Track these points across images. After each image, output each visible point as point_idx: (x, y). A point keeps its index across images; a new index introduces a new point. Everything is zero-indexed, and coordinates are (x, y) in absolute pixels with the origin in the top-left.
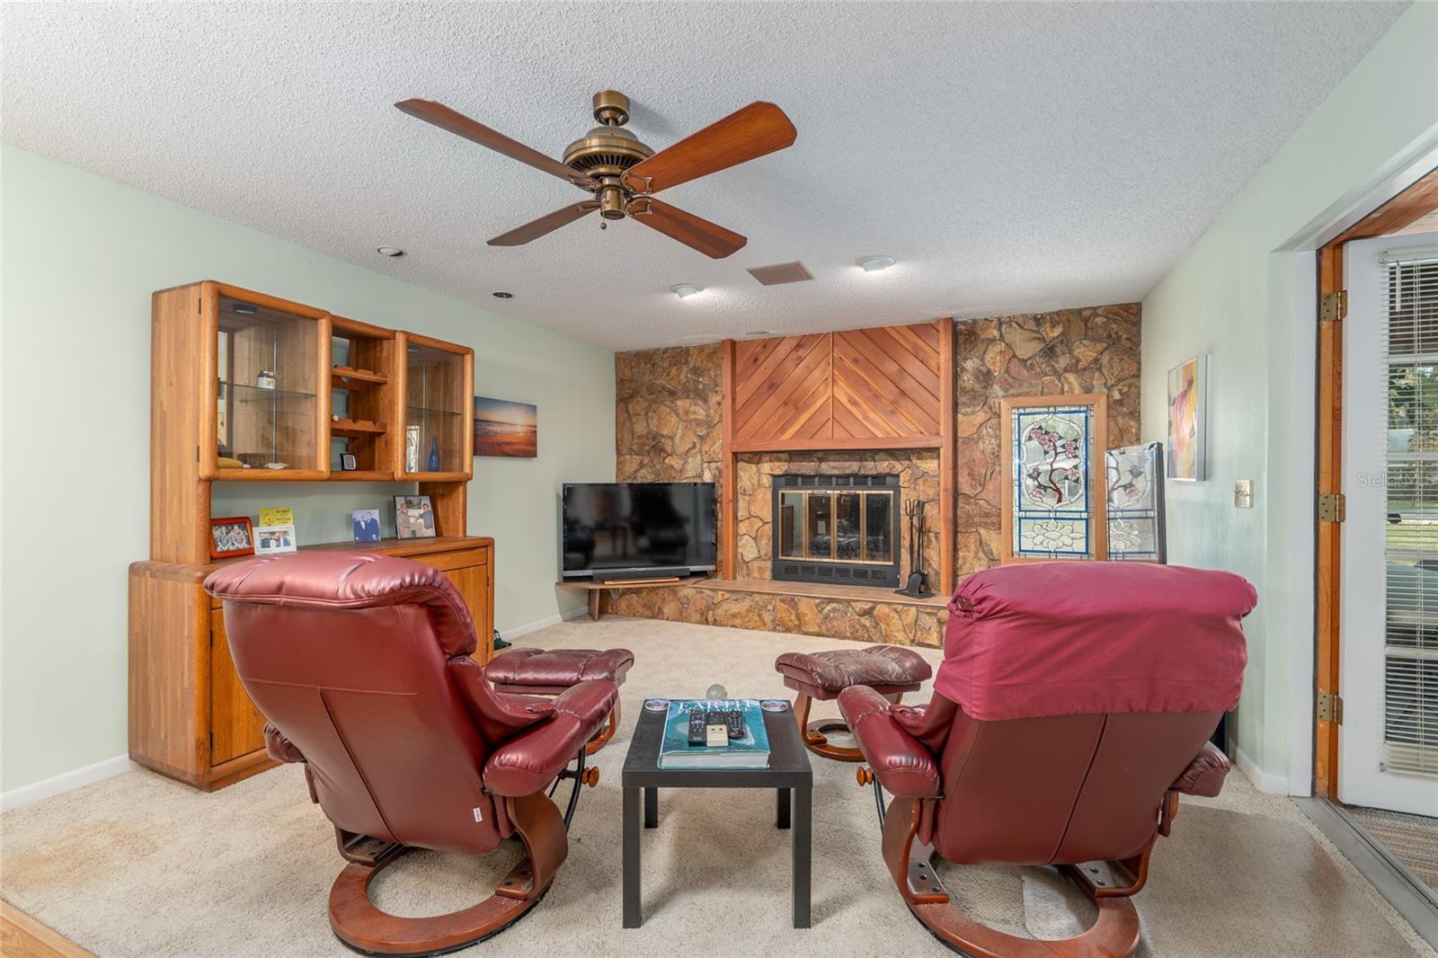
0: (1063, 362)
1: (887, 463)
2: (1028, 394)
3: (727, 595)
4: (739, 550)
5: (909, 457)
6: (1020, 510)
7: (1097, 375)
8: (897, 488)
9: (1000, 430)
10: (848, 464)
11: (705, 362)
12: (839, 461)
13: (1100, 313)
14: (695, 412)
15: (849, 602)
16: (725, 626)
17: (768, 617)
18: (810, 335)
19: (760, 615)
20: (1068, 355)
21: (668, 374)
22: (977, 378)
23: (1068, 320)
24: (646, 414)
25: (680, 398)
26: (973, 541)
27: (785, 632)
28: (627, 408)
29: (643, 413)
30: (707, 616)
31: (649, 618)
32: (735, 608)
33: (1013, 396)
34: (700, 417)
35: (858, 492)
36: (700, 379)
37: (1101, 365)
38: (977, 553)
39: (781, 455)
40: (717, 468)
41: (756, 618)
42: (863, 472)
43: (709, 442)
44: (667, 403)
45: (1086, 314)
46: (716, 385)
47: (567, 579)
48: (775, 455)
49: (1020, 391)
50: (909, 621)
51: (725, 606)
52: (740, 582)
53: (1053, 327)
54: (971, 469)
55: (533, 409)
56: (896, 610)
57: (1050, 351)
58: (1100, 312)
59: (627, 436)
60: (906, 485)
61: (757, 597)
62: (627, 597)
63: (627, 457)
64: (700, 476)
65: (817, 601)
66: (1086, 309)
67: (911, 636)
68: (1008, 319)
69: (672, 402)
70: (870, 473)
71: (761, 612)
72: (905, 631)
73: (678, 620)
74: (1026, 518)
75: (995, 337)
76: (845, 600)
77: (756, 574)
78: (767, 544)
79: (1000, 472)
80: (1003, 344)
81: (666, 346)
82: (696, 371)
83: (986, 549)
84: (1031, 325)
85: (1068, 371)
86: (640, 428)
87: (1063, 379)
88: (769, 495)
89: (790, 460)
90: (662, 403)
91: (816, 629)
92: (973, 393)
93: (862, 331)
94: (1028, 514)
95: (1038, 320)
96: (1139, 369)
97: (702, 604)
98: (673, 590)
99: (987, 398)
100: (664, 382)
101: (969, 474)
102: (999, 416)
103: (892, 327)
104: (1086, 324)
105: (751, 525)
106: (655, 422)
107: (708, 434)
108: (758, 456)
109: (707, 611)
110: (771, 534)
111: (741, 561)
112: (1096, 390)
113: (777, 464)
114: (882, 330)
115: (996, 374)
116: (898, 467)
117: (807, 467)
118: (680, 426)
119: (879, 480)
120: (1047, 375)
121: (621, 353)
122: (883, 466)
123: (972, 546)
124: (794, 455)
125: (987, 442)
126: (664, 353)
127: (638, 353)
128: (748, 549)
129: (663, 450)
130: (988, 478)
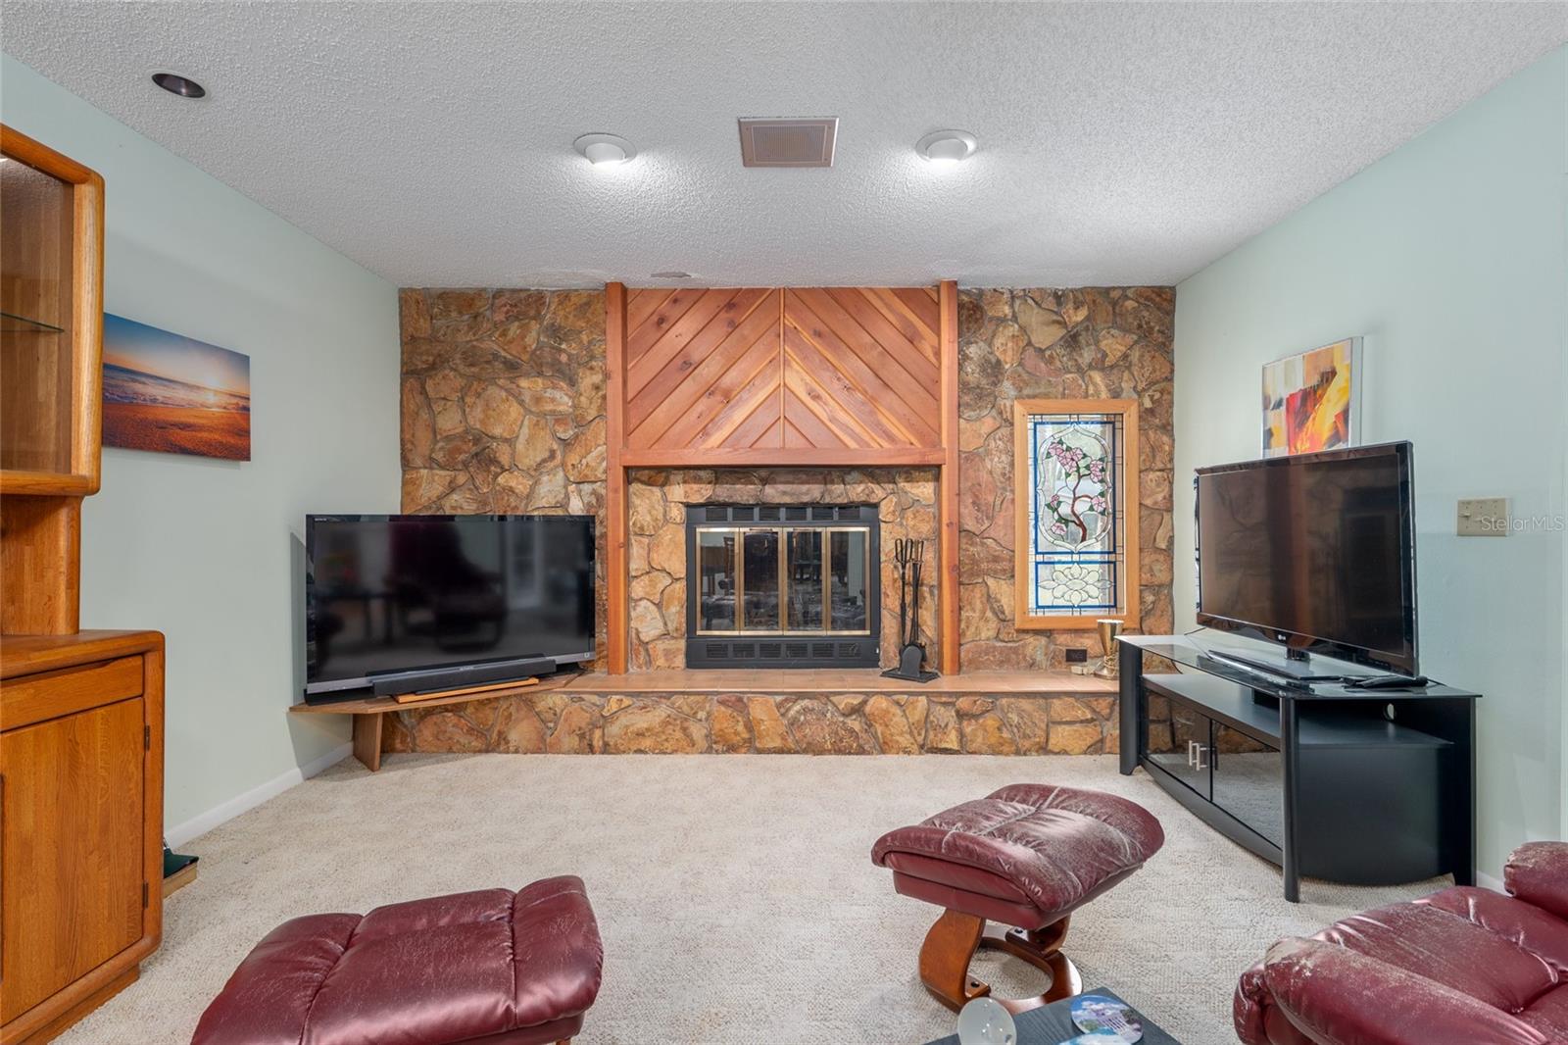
0: (1087, 356)
1: (862, 486)
2: (1046, 396)
3: (627, 701)
4: (633, 624)
5: (894, 478)
6: (1037, 553)
7: (1126, 374)
8: (875, 525)
9: (1013, 442)
10: (805, 488)
11: (571, 317)
12: (793, 483)
13: (1130, 295)
14: (553, 400)
15: (827, 695)
16: (624, 752)
17: (698, 731)
18: (747, 290)
19: (684, 730)
20: (1093, 347)
21: (504, 334)
22: (983, 370)
23: (1094, 301)
24: (463, 398)
25: (527, 375)
26: (979, 595)
27: (728, 751)
28: (423, 388)
29: (455, 397)
30: (591, 740)
31: (480, 751)
32: (641, 721)
33: (1029, 397)
34: (561, 408)
35: (818, 530)
36: (563, 346)
37: (1131, 362)
38: (983, 612)
39: (702, 473)
40: (594, 492)
41: (679, 734)
42: (827, 500)
43: (579, 450)
44: (501, 382)
45: (1115, 294)
46: (592, 357)
47: (312, 699)
48: (692, 473)
49: (1038, 391)
50: (917, 718)
51: (624, 720)
52: (636, 677)
53: (1076, 308)
54: (977, 496)
56: (898, 703)
57: (1072, 341)
58: (1130, 293)
59: (423, 437)
60: (889, 518)
61: (679, 701)
62: (434, 718)
63: (424, 472)
64: (564, 505)
65: (779, 698)
66: (1114, 288)
67: (920, 739)
68: (1022, 293)
69: (512, 380)
70: (839, 501)
71: (686, 724)
72: (911, 733)
73: (538, 751)
74: (1044, 563)
75: (1006, 315)
76: (822, 694)
77: (661, 662)
78: (679, 612)
79: (1013, 500)
80: (1016, 326)
81: (498, 285)
82: (556, 332)
83: (995, 606)
84: (1050, 303)
85: (1096, 368)
86: (449, 421)
87: (1086, 379)
88: (682, 536)
89: (717, 481)
90: (493, 381)
91: (778, 743)
92: (978, 391)
93: (827, 290)
94: (1047, 558)
95: (1059, 297)
96: (1172, 371)
97: (581, 719)
98: (528, 701)
99: (996, 398)
100: (495, 347)
101: (974, 503)
102: (1012, 424)
103: (871, 289)
104: (1114, 309)
105: (653, 584)
106: (478, 413)
107: (577, 436)
108: (664, 474)
109: (591, 731)
110: (684, 597)
111: (635, 641)
112: (1124, 395)
113: (695, 487)
114: (856, 291)
115: (1007, 367)
116: (878, 492)
117: (743, 492)
118: (526, 422)
119: (849, 511)
120: (1071, 373)
121: (412, 290)
122: (857, 491)
123: (978, 602)
124: (722, 473)
125: (996, 459)
126: (494, 297)
127: (444, 293)
128: (647, 622)
129: (494, 461)
130: (997, 509)
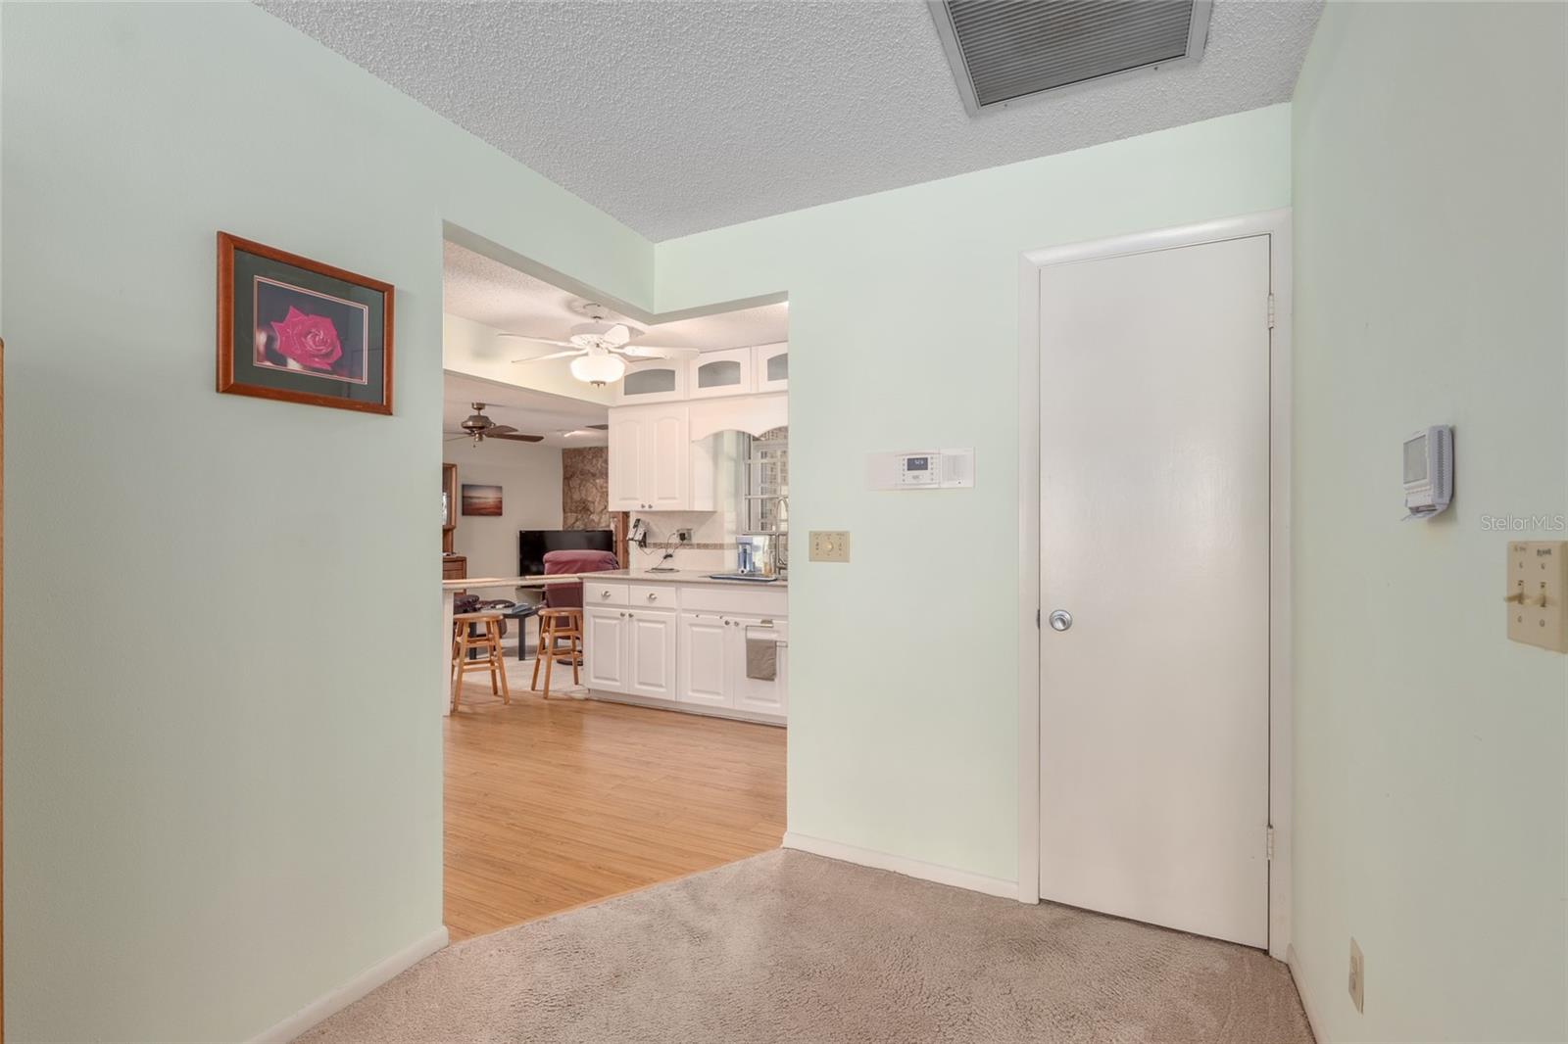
21: (591, 463)
24: (580, 487)
28: (569, 484)
29: (577, 487)
44: (591, 481)
55: (500, 488)
59: (569, 501)
63: (569, 514)
64: (609, 526)
86: (576, 497)
90: (587, 481)
100: (589, 468)
106: (584, 492)
121: (565, 449)
127: (574, 449)
129: (588, 510)
